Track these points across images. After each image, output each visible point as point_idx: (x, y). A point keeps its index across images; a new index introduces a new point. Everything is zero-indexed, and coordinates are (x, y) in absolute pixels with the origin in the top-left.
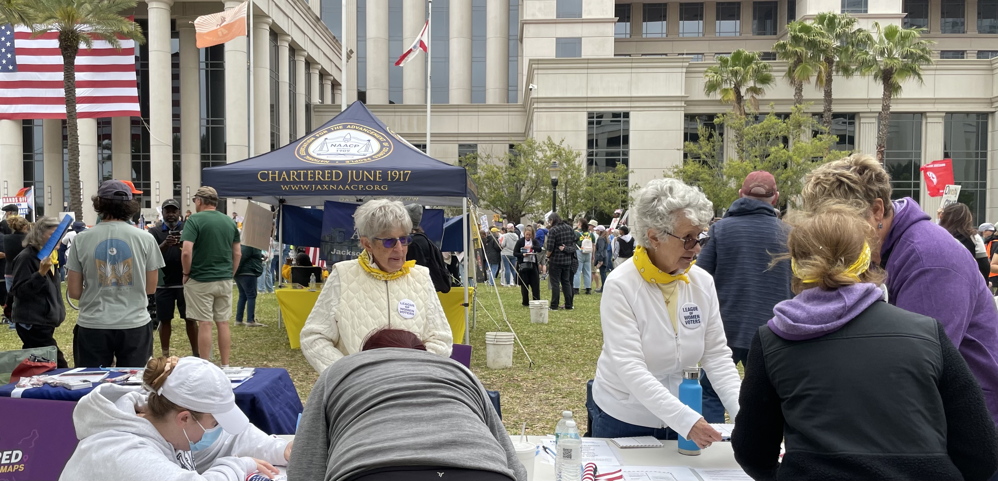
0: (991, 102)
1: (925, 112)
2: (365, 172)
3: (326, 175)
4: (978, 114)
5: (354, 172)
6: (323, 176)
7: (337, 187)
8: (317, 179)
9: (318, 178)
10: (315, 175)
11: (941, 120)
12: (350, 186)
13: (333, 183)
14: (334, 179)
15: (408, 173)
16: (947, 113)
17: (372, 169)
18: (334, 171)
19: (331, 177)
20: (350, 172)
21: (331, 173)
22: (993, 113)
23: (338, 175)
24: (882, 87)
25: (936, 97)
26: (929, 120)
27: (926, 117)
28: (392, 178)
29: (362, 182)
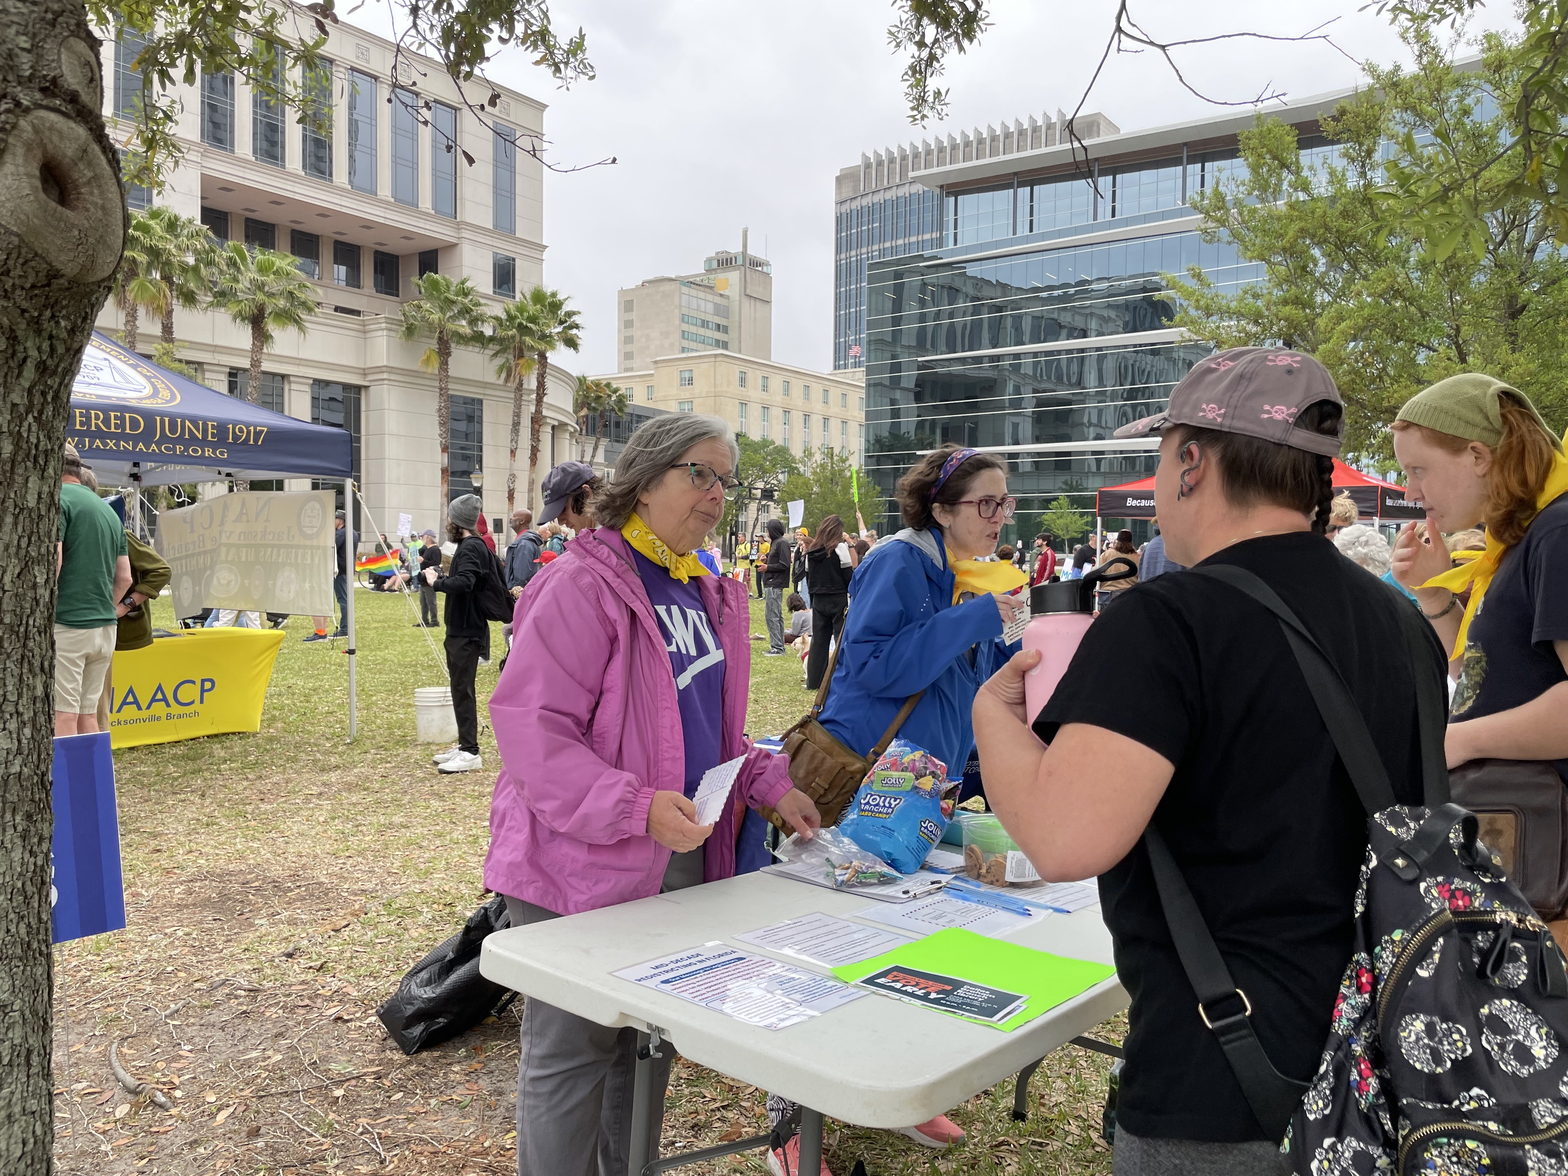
0: (364, 373)
1: (289, 376)
2: (187, 423)
3: (113, 421)
4: (346, 387)
5: (167, 419)
6: (107, 421)
7: (134, 447)
8: (93, 428)
9: (97, 425)
10: (89, 418)
11: (307, 389)
12: (159, 444)
13: (126, 438)
14: (128, 431)
15: (262, 431)
16: (315, 380)
17: (201, 418)
18: (127, 415)
19: (122, 426)
20: (158, 418)
21: (123, 419)
22: (367, 387)
23: (135, 424)
24: (250, 331)
25: (300, 356)
26: (293, 386)
27: (290, 382)
28: (236, 437)
29: (180, 440)
